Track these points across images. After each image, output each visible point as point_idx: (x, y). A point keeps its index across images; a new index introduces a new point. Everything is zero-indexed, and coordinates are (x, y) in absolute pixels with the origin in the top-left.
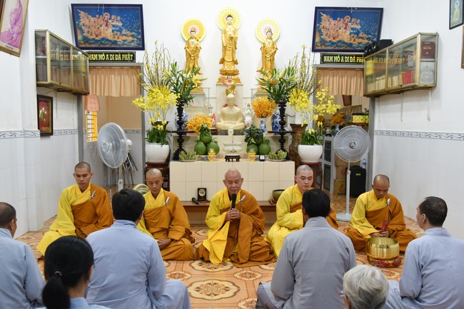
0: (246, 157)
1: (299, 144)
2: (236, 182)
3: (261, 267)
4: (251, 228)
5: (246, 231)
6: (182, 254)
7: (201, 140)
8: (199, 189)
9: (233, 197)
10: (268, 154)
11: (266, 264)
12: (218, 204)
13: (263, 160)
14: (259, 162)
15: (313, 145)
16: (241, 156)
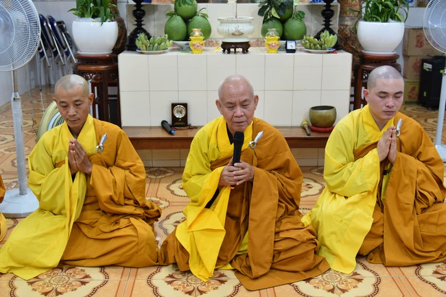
0: (259, 43)
1: (360, 18)
2: (243, 104)
3: (296, 289)
4: (276, 201)
5: (264, 207)
6: (132, 255)
7: (176, 12)
8: (174, 105)
9: (236, 138)
10: (301, 38)
11: (308, 280)
12: (205, 150)
13: (293, 51)
14: (284, 54)
15: (386, 21)
16: (251, 42)
